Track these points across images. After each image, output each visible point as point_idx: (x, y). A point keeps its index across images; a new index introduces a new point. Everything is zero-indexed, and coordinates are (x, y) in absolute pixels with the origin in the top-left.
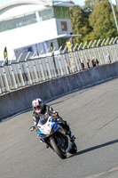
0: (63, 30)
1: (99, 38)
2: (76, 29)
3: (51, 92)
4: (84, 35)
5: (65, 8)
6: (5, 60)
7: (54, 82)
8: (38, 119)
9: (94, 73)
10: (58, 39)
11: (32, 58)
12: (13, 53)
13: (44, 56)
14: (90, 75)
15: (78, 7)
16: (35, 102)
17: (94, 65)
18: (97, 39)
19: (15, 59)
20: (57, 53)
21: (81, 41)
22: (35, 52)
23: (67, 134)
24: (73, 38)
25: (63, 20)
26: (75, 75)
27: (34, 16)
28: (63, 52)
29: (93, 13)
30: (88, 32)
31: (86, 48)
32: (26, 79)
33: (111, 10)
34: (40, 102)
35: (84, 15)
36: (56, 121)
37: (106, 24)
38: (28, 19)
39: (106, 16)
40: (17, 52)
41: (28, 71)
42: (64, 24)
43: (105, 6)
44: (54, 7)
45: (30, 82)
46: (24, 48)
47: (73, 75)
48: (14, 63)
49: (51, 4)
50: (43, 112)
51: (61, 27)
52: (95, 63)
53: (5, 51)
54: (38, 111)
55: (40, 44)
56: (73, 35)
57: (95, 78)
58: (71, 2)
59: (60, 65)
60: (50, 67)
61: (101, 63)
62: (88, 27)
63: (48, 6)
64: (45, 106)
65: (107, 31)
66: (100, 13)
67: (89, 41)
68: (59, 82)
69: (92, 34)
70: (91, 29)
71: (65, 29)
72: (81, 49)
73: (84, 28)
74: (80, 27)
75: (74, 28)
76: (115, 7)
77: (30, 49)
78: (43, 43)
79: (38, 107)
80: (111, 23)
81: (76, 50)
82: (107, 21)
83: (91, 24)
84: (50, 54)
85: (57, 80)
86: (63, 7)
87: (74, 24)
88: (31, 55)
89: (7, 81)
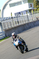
0: (31, 7)
2: (35, 6)
4: (37, 8)
6: (11, 17)
7: (28, 24)
10: (29, 10)
12: (14, 14)
13: (24, 15)
19: (15, 16)
21: (36, 10)
22: (21, 14)
23: (24, 45)
26: (35, 22)
27: (21, 2)
28: (31, 14)
31: (38, 13)
32: (18, 23)
34: (14, 34)
36: (20, 40)
38: (19, 3)
40: (15, 14)
41: (19, 20)
42: (31, 5)
45: (20, 24)
46: (18, 13)
47: (34, 22)
48: (14, 18)
51: (30, 6)
53: (11, 14)
56: (34, 8)
59: (30, 18)
60: (26, 19)
68: (29, 24)
72: (36, 13)
73: (38, 6)
74: (36, 6)
75: (34, 6)
77: (20, 13)
78: (24, 11)
79: (14, 36)
84: (26, 15)
85: (28, 23)
87: (34, 5)
88: (20, 15)
89: (12, 24)
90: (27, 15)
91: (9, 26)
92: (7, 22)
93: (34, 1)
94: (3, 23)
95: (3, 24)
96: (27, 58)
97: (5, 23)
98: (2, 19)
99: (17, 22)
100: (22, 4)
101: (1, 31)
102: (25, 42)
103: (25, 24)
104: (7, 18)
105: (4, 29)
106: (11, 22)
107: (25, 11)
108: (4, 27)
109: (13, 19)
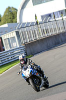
3: (61, 39)
12: (40, 18)
19: (41, 21)
34: (23, 57)
36: (33, 68)
40: (42, 17)
41: (48, 27)
45: (50, 34)
46: (47, 15)
53: (36, 16)
54: (22, 62)
60: (61, 26)
64: (27, 59)
77: (50, 15)
78: (57, 12)
84: (61, 18)
85: (65, 33)
88: (50, 19)
89: (37, 33)
90: (63, 19)
91: (31, 37)
92: (28, 30)
94: (22, 32)
95: (21, 34)
96: (62, 92)
97: (25, 32)
98: (19, 26)
99: (45, 31)
101: (18, 46)
102: (42, 71)
104: (29, 23)
105: (23, 42)
106: (34, 31)
107: (59, 11)
108: (24, 40)
109: (39, 25)
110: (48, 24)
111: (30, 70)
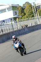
0: (15, 14)
1: (28, 17)
2: (20, 14)
4: (22, 16)
5: (16, 7)
8: (14, 42)
9: (26, 30)
11: (4, 24)
13: (9, 23)
14: (25, 30)
15: (20, 6)
16: (13, 37)
17: (26, 27)
18: (27, 18)
20: (13, 22)
21: (21, 18)
22: (6, 22)
24: (19, 17)
25: (15, 11)
26: (20, 30)
27: (5, 9)
28: (15, 22)
29: (26, 9)
30: (24, 15)
31: (23, 21)
33: (32, 8)
35: (23, 9)
37: (30, 12)
38: (3, 11)
39: (30, 9)
41: (3, 29)
42: (16, 12)
43: (30, 6)
44: (12, 6)
45: (4, 33)
46: (2, 21)
49: (11, 6)
50: (16, 40)
51: (15, 13)
52: (26, 26)
54: (14, 40)
55: (7, 19)
57: (26, 31)
58: (18, 5)
60: (11, 27)
61: (28, 26)
62: (24, 13)
63: (10, 6)
64: (17, 38)
65: (31, 15)
66: (28, 9)
67: (24, 18)
68: (14, 32)
69: (25, 16)
70: (25, 14)
71: (16, 14)
72: (21, 21)
73: (23, 14)
74: (21, 13)
75: (19, 14)
76: (33, 6)
77: (4, 21)
80: (32, 12)
81: (20, 21)
82: (30, 11)
83: (25, 12)
84: (11, 23)
86: (15, 7)
87: (19, 12)
93: (19, 9)
100: (6, 12)
103: (9, 33)
110: (2, 26)
111: (19, 44)
